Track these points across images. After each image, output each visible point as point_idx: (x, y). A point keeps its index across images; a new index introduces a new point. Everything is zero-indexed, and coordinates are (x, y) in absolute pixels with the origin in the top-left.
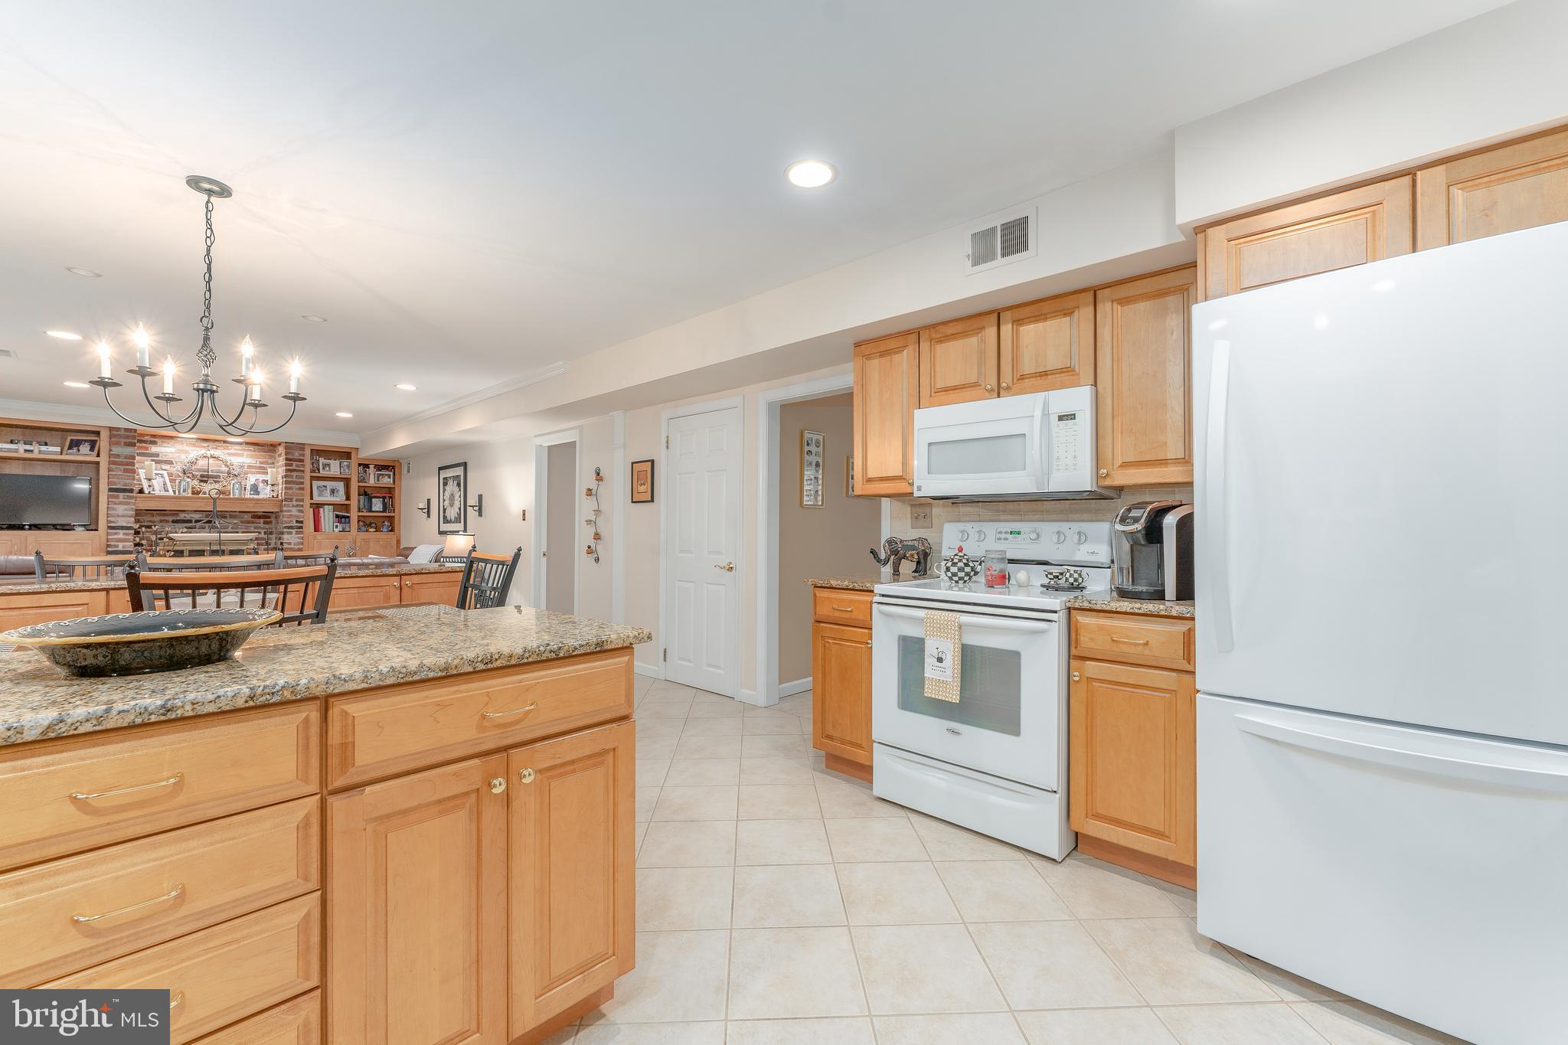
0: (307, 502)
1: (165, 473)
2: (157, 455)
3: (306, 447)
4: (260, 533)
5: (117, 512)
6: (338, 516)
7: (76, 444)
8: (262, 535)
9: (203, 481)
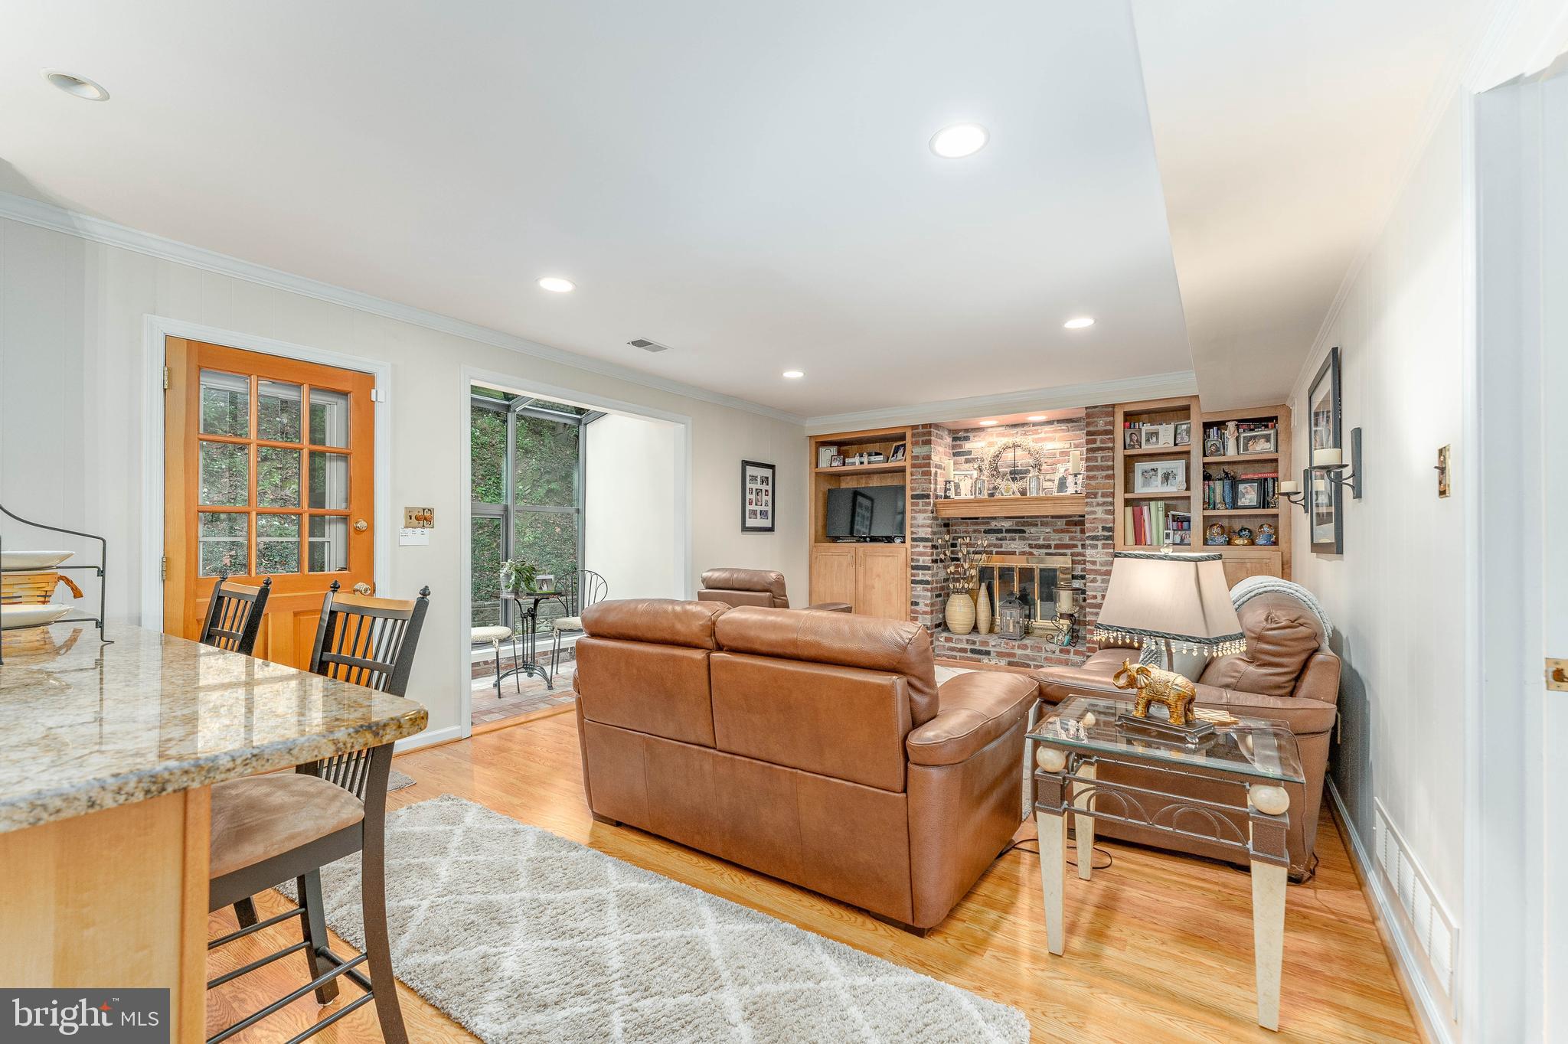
0: (1120, 497)
1: (973, 473)
2: (970, 453)
3: (1116, 410)
4: (1075, 546)
5: (919, 521)
6: (1175, 519)
7: (895, 450)
8: (1079, 549)
9: (1004, 478)
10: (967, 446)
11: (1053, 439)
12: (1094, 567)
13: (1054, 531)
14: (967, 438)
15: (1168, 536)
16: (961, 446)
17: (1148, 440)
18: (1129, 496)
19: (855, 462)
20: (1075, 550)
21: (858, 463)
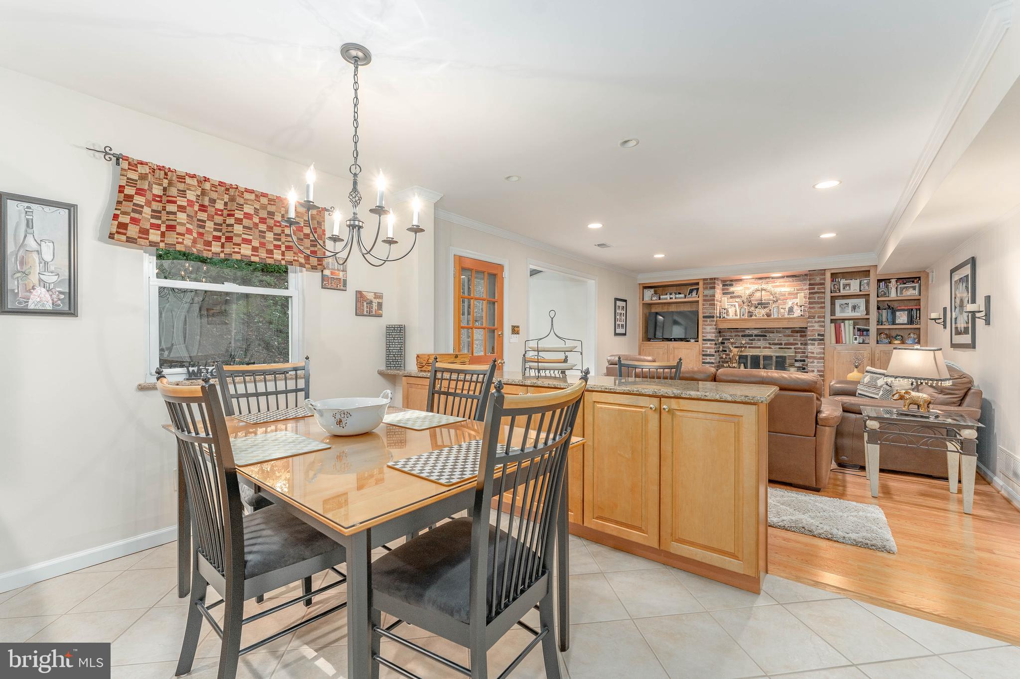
0: (828, 318)
1: (737, 304)
2: (732, 293)
3: (826, 272)
4: (797, 344)
5: (708, 330)
6: (859, 330)
7: (691, 291)
8: (799, 346)
9: (757, 307)
10: (732, 289)
11: (783, 286)
12: (812, 355)
13: (784, 336)
14: (731, 285)
15: (856, 339)
16: (728, 289)
17: (844, 288)
18: (833, 317)
19: (666, 298)
20: (797, 346)
21: (669, 298)
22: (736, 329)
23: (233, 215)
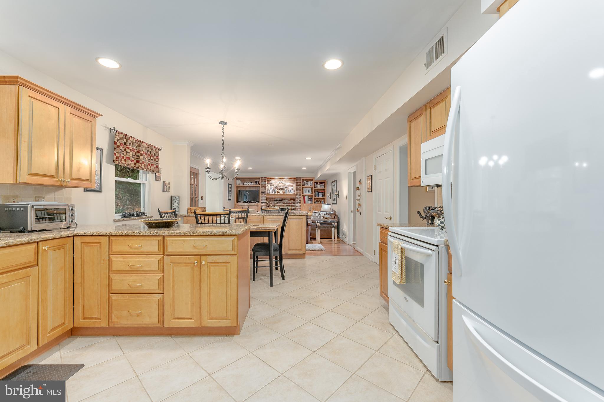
2: (271, 183)
3: (301, 178)
4: (292, 204)
5: (263, 198)
6: (310, 199)
7: (256, 182)
8: (293, 204)
9: (280, 190)
10: (271, 182)
11: (288, 182)
12: (297, 208)
13: (288, 201)
14: (270, 180)
15: (309, 202)
16: (269, 182)
17: (306, 184)
18: (303, 194)
19: (246, 184)
21: (247, 184)
22: (272, 198)
23: (140, 152)
